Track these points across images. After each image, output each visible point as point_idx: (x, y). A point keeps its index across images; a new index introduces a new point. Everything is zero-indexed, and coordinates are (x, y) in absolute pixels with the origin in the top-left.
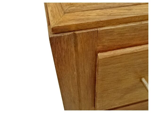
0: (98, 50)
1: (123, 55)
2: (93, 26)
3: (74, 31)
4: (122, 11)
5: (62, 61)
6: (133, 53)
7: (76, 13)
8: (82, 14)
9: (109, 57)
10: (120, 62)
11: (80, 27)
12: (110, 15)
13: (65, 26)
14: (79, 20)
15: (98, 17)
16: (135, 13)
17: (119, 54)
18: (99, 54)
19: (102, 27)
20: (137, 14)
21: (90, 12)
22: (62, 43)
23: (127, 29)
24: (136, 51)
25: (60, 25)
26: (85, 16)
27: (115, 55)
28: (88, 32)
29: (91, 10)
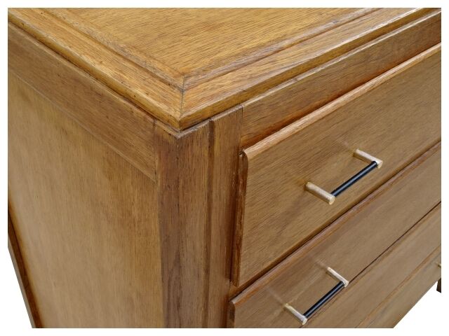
0: (241, 145)
1: (281, 142)
2: (235, 102)
3: (209, 118)
4: (264, 67)
5: (190, 180)
6: (294, 135)
7: (199, 87)
8: (210, 87)
9: (263, 152)
10: (276, 159)
11: (217, 110)
12: (251, 78)
13: (197, 112)
14: (212, 97)
15: (236, 85)
16: (285, 66)
17: (276, 143)
18: (247, 151)
19: (246, 100)
20: (289, 67)
21: (219, 79)
22: (195, 143)
23: (279, 96)
24: (297, 131)
25: (190, 113)
26: (216, 88)
27: (270, 146)
28: (229, 115)
29: (219, 76)
